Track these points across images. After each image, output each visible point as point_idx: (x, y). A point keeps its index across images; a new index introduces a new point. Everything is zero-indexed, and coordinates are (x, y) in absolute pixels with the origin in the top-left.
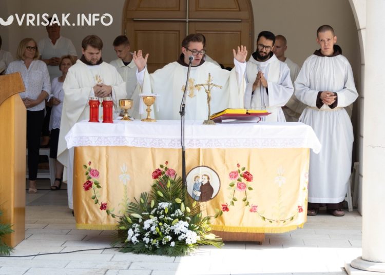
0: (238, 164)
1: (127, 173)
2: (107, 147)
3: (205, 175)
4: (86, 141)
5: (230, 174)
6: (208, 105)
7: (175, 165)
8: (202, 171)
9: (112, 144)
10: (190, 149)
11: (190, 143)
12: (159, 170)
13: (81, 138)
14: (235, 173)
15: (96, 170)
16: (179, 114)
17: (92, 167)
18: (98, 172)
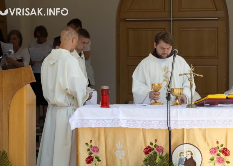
0: (217, 142)
1: (122, 149)
2: (105, 128)
3: (189, 151)
4: (86, 124)
5: (211, 149)
6: (190, 91)
7: (163, 142)
8: (186, 148)
9: (108, 126)
10: (175, 129)
11: (175, 124)
12: (149, 147)
13: (83, 120)
14: (215, 149)
15: (96, 147)
16: (166, 100)
17: (93, 144)
18: (98, 148)
